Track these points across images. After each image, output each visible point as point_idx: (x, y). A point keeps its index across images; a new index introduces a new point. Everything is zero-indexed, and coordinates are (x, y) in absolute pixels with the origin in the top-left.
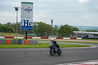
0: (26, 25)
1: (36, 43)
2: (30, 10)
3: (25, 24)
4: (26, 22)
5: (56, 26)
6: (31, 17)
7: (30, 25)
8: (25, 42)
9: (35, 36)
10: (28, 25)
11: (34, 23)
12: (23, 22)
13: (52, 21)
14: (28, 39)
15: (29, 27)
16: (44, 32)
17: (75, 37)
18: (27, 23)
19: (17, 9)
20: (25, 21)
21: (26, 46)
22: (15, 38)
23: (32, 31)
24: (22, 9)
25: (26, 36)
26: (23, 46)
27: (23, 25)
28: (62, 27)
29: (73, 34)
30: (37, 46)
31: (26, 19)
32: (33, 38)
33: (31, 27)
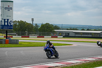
0: (6, 24)
3: (5, 23)
4: (6, 21)
6: (11, 16)
8: (5, 41)
12: (3, 21)
13: (33, 20)
15: (9, 26)
16: (25, 31)
17: (56, 36)
20: (5, 20)
21: (7, 45)
23: (13, 30)
24: (2, 7)
27: (3, 24)
29: (54, 32)
31: (6, 18)
32: (13, 37)
33: (11, 26)
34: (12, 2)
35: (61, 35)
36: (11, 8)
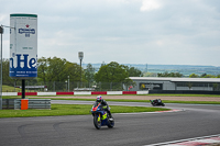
0: (22, 65)
1: (45, 104)
2: (29, 31)
3: (19, 64)
4: (22, 58)
5: (90, 65)
6: (34, 47)
7: (31, 64)
8: (20, 103)
9: (43, 90)
10: (26, 64)
11: (40, 60)
12: (15, 59)
13: (81, 55)
14: (27, 98)
15: (29, 70)
16: (63, 80)
17: (133, 90)
18: (25, 61)
20: (19, 56)
21: (23, 113)
23: (37, 78)
24: (12, 29)
25: (23, 89)
26: (16, 112)
27: (15, 66)
28: (104, 69)
29: (129, 83)
30: (49, 111)
31: (22, 53)
32: (39, 94)
33: (33, 69)
34: (36, 16)
35: (145, 89)
36: (33, 31)
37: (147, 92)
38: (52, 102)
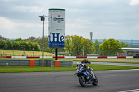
0: (56, 40)
5: (96, 40)
6: (63, 29)
8: (54, 63)
9: (68, 55)
11: (66, 37)
12: (52, 36)
13: (91, 34)
14: (59, 60)
15: (60, 43)
16: (80, 49)
17: (123, 56)
18: (58, 37)
19: (43, 18)
20: (54, 34)
21: (56, 69)
22: (41, 57)
23: (65, 48)
24: (50, 18)
25: (56, 54)
26: (52, 68)
28: (106, 43)
29: (121, 51)
30: (72, 68)
31: (56, 32)
32: (65, 57)
34: (64, 10)
35: (131, 55)
36: (62, 19)
37: (132, 57)
38: (74, 63)
